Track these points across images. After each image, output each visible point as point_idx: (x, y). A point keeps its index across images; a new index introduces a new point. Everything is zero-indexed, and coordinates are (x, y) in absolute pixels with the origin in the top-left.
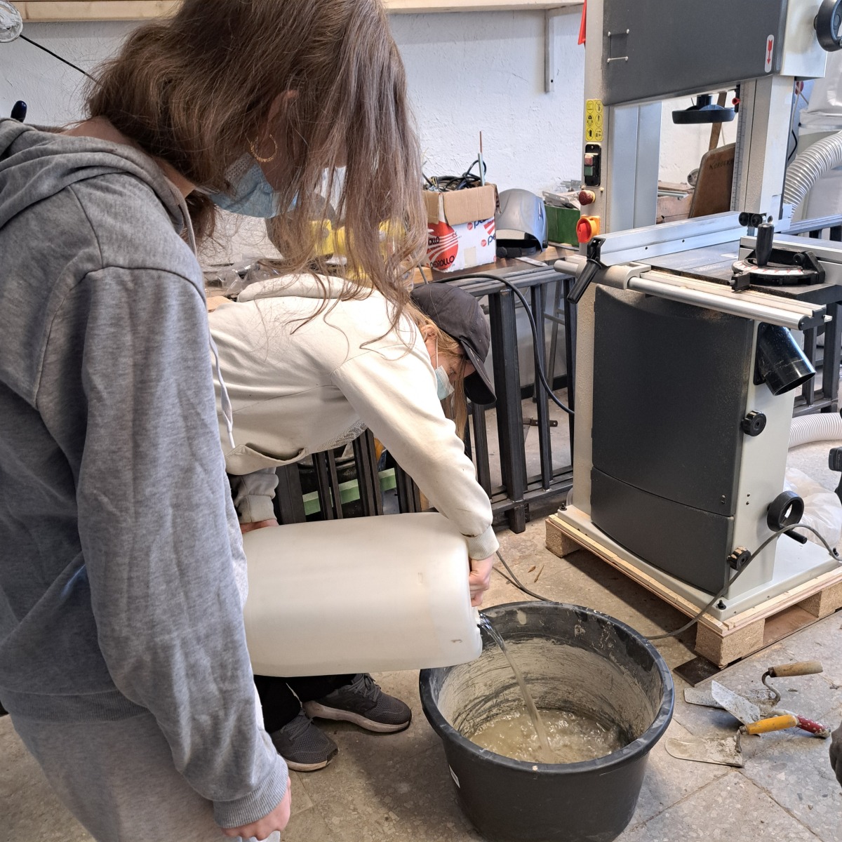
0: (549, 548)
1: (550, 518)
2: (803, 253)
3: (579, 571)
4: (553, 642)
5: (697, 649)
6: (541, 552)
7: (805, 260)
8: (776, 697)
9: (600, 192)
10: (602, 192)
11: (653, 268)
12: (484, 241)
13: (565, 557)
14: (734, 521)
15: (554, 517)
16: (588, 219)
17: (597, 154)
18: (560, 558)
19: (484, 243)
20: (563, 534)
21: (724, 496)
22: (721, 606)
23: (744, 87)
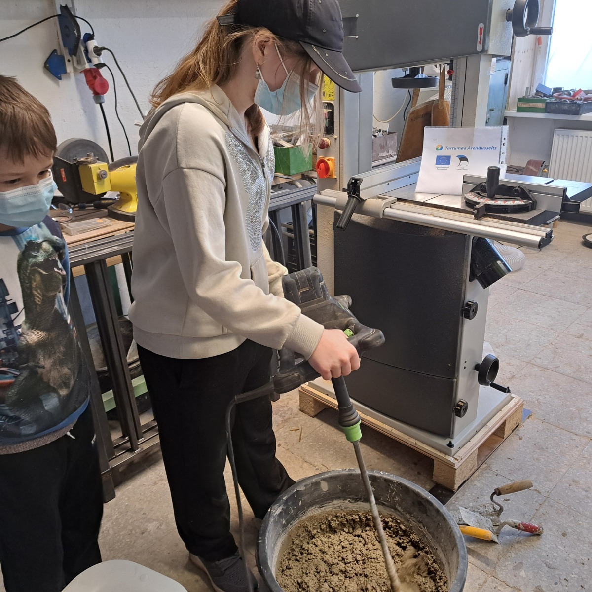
0: (302, 410)
1: (302, 388)
2: (519, 187)
3: (329, 427)
4: (349, 501)
5: (434, 479)
6: (297, 415)
7: (522, 192)
8: (500, 509)
9: (334, 139)
10: (336, 139)
11: (399, 200)
13: (315, 416)
14: (457, 382)
15: (305, 386)
16: (326, 160)
17: (331, 110)
18: (313, 417)
20: (314, 399)
21: (450, 365)
22: (450, 445)
23: (457, 62)
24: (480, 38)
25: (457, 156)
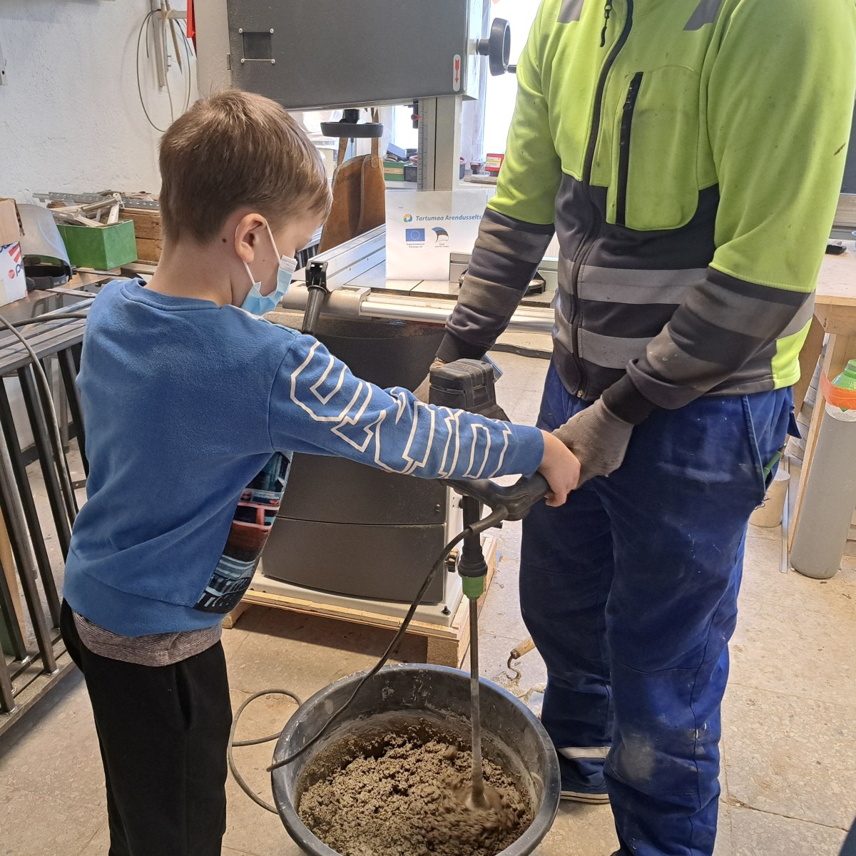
8: (518, 675)
11: (373, 290)
12: (11, 271)
13: (233, 627)
14: (447, 526)
18: (230, 629)
19: (12, 274)
21: (438, 505)
22: (446, 612)
23: (423, 104)
24: (456, 73)
25: (433, 229)
